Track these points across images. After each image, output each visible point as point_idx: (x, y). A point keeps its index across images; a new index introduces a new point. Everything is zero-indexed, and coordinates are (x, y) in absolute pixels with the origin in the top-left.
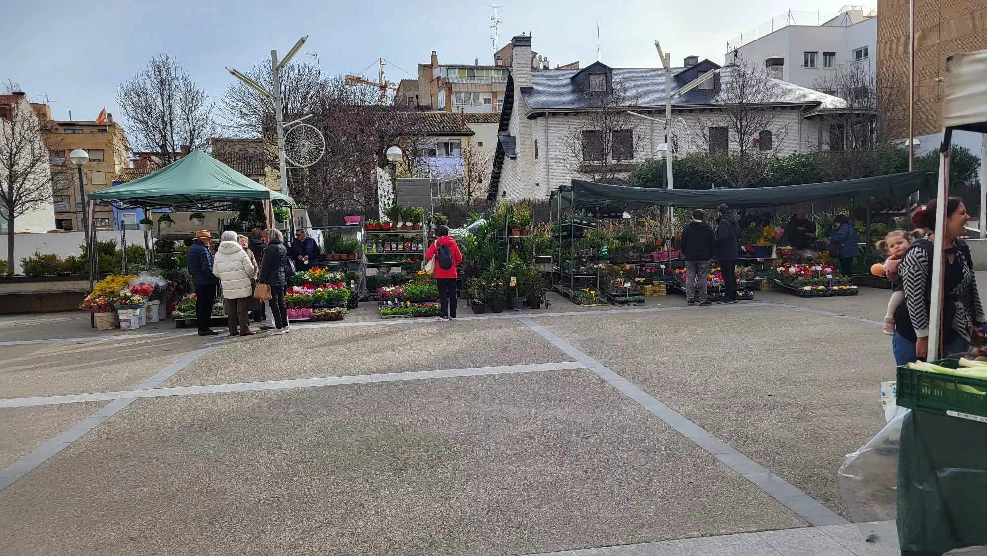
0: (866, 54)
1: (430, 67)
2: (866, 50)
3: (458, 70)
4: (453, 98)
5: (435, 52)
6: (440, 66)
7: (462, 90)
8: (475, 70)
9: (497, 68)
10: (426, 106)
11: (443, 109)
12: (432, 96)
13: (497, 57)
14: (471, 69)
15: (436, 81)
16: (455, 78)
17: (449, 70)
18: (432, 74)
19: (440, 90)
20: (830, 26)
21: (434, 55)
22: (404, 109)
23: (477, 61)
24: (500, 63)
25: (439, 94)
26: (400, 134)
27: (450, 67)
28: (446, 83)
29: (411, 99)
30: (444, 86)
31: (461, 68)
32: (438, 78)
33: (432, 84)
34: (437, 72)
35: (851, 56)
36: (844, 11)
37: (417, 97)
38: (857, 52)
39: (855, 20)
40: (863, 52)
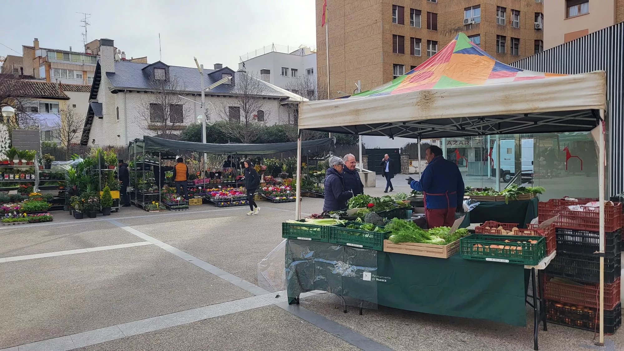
0: (312, 72)
1: (33, 48)
3: (55, 53)
4: (52, 72)
5: (37, 39)
6: (41, 49)
7: (59, 67)
8: (70, 55)
9: (86, 54)
10: (29, 76)
11: (43, 79)
12: (34, 69)
13: (87, 47)
14: (66, 53)
15: (38, 59)
16: (53, 58)
17: (48, 52)
18: (35, 54)
19: (40, 65)
20: (294, 55)
21: (36, 40)
22: (11, 76)
23: (71, 48)
24: (89, 51)
25: (40, 68)
26: (9, 96)
27: (50, 50)
28: (46, 61)
29: (16, 70)
30: (44, 63)
31: (58, 52)
32: (40, 57)
33: (34, 61)
34: (38, 53)
35: (305, 73)
36: (302, 47)
37: (22, 69)
38: (308, 70)
39: (306, 53)
40: (311, 71)
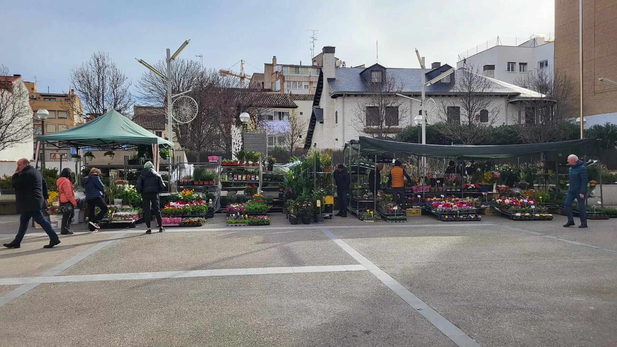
0: (547, 65)
1: (272, 65)
2: (547, 62)
3: (289, 68)
4: (285, 84)
5: (275, 57)
6: (278, 65)
7: (291, 80)
8: (300, 68)
9: (313, 67)
10: (268, 89)
11: (279, 91)
12: (272, 83)
13: (314, 60)
14: (297, 67)
15: (275, 74)
16: (287, 72)
17: (283, 68)
18: (273, 70)
19: (277, 79)
20: (524, 47)
21: (274, 58)
22: (253, 90)
23: (301, 62)
24: (316, 64)
25: (277, 82)
26: (251, 106)
27: (284, 66)
28: (281, 75)
29: (259, 84)
30: (280, 77)
31: (291, 66)
32: (276, 72)
33: (272, 76)
34: (276, 69)
35: (537, 66)
36: (533, 37)
37: (263, 83)
38: (540, 63)
39: (539, 43)
40: (545, 64)
